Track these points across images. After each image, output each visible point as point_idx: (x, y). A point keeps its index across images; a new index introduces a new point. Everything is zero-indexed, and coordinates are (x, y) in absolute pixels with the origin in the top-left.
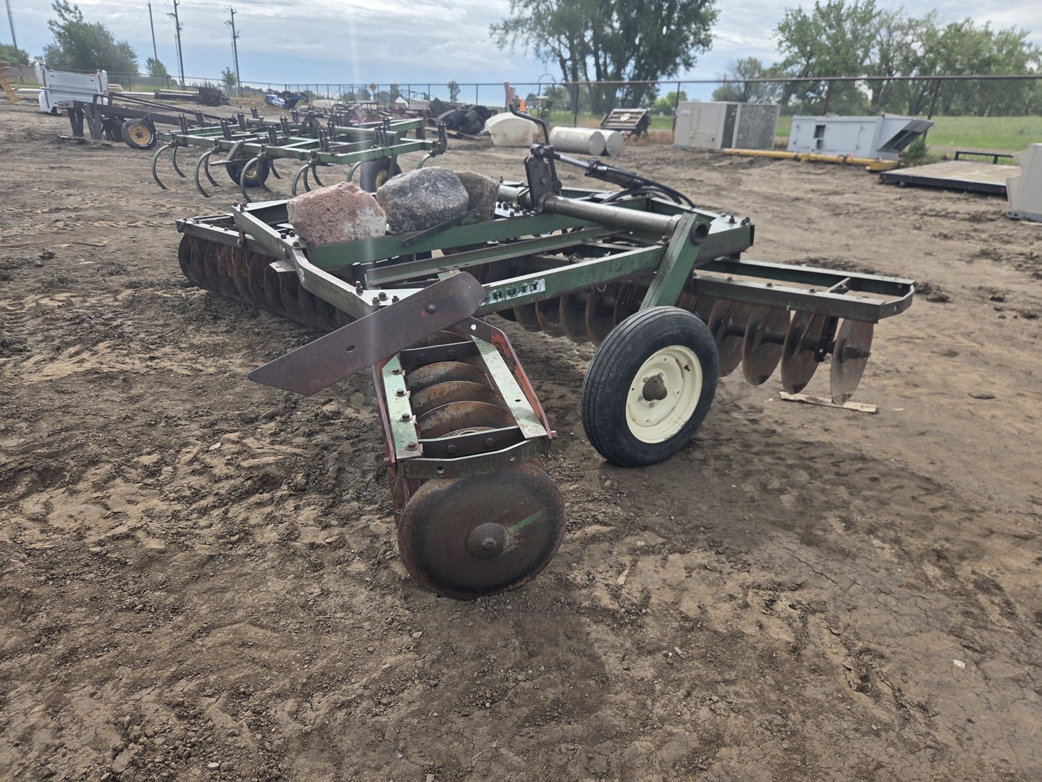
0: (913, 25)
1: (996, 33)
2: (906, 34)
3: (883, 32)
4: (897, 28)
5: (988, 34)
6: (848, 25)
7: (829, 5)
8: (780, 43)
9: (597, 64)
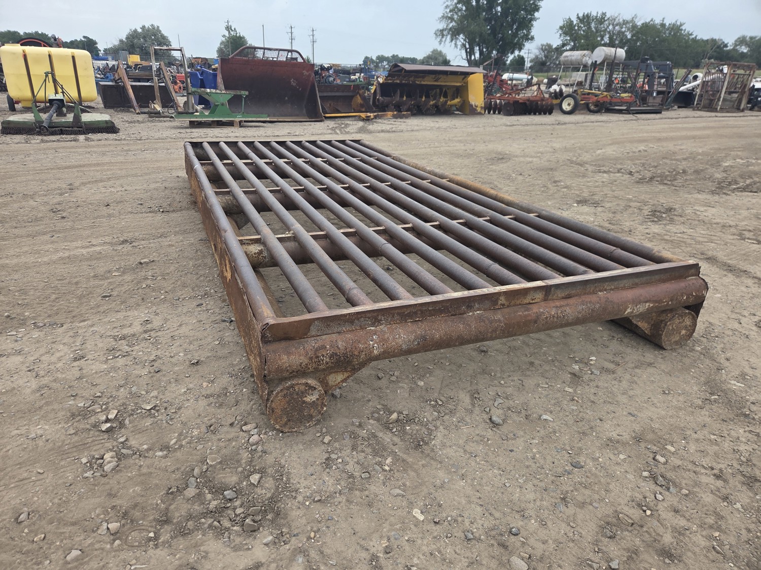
0: (625, 22)
1: (667, 24)
2: (622, 28)
3: (611, 27)
4: (617, 25)
5: (663, 25)
6: (593, 25)
7: (584, 15)
8: (561, 35)
9: (479, 49)
